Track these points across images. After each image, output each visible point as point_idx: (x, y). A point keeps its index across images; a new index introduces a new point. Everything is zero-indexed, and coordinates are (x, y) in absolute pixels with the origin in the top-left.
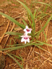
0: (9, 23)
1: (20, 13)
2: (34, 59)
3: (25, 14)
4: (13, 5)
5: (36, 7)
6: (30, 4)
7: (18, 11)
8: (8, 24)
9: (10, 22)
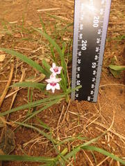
0: (12, 70)
1: (34, 51)
2: (70, 125)
3: (43, 52)
4: (16, 36)
5: (64, 39)
6: (52, 33)
7: (28, 47)
8: (11, 73)
9: (15, 69)
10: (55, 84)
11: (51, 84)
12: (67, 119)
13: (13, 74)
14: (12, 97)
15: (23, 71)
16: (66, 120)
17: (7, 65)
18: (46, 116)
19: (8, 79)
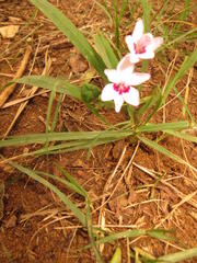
10: (127, 90)
11: (116, 87)
12: (128, 180)
13: (27, 65)
14: (16, 107)
15: (48, 62)
16: (124, 180)
17: (19, 46)
18: (80, 163)
19: (15, 72)
